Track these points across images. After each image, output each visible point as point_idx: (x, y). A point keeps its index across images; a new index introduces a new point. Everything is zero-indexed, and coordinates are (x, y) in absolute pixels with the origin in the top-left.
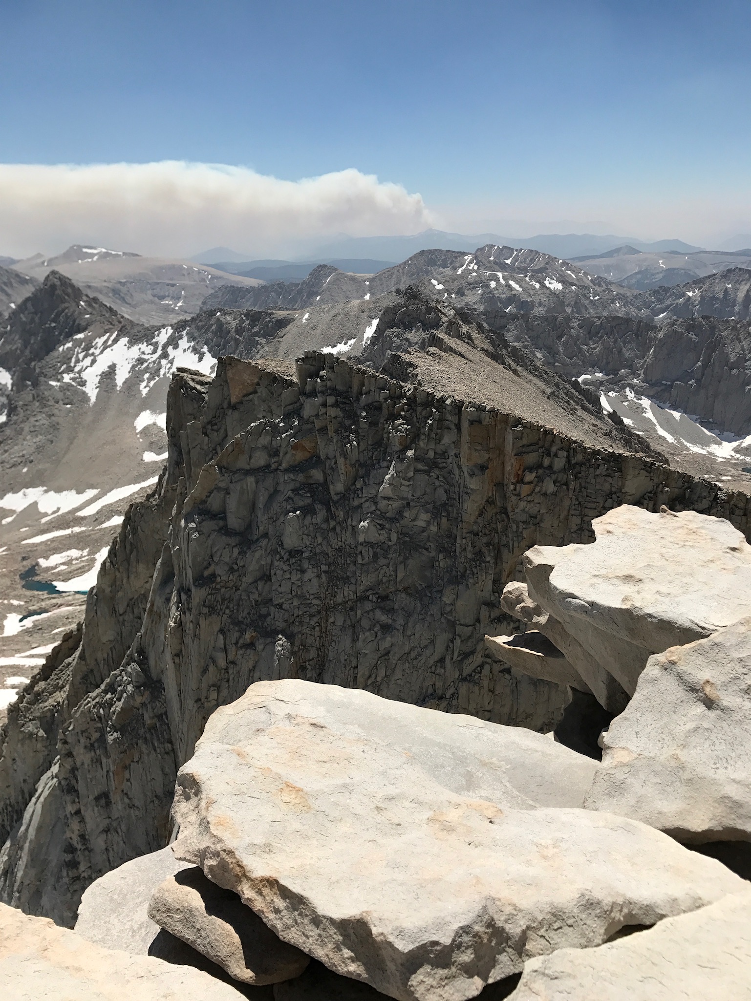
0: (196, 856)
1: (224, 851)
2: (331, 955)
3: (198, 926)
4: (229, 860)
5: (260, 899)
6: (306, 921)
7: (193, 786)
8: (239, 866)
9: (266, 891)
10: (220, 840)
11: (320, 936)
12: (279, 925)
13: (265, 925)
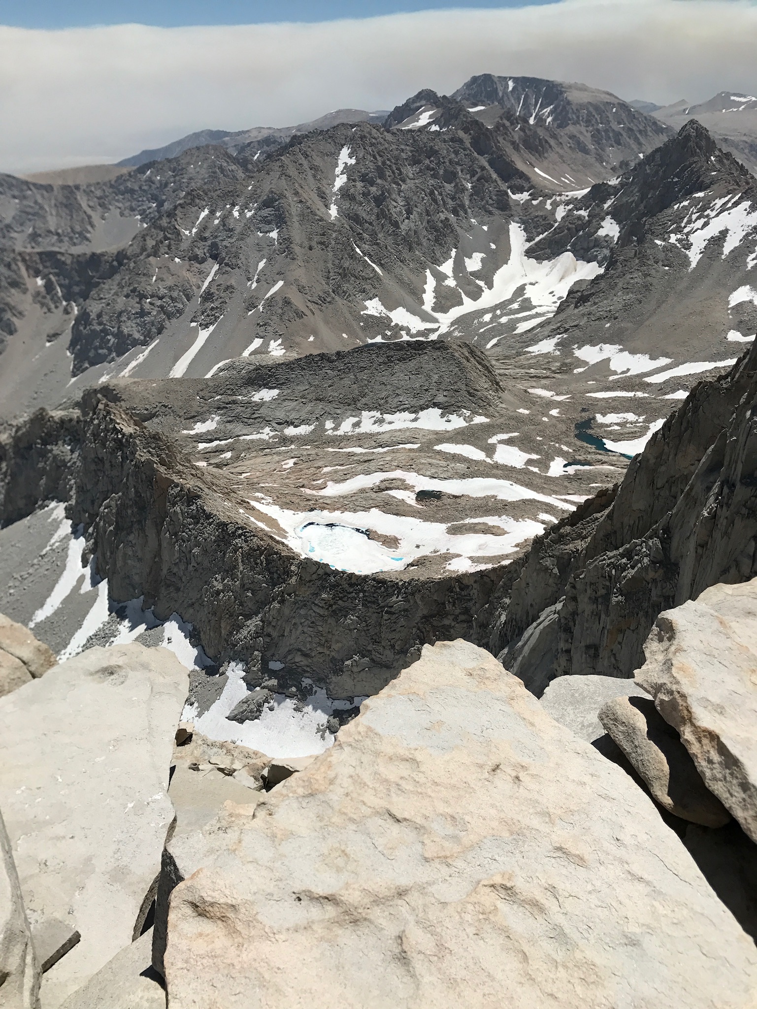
0: (652, 687)
1: (679, 692)
2: (750, 820)
3: (637, 743)
4: (680, 701)
5: (697, 745)
6: (735, 782)
7: (668, 631)
8: (688, 710)
9: (705, 741)
10: (678, 683)
11: (744, 800)
12: (708, 773)
13: (695, 768)
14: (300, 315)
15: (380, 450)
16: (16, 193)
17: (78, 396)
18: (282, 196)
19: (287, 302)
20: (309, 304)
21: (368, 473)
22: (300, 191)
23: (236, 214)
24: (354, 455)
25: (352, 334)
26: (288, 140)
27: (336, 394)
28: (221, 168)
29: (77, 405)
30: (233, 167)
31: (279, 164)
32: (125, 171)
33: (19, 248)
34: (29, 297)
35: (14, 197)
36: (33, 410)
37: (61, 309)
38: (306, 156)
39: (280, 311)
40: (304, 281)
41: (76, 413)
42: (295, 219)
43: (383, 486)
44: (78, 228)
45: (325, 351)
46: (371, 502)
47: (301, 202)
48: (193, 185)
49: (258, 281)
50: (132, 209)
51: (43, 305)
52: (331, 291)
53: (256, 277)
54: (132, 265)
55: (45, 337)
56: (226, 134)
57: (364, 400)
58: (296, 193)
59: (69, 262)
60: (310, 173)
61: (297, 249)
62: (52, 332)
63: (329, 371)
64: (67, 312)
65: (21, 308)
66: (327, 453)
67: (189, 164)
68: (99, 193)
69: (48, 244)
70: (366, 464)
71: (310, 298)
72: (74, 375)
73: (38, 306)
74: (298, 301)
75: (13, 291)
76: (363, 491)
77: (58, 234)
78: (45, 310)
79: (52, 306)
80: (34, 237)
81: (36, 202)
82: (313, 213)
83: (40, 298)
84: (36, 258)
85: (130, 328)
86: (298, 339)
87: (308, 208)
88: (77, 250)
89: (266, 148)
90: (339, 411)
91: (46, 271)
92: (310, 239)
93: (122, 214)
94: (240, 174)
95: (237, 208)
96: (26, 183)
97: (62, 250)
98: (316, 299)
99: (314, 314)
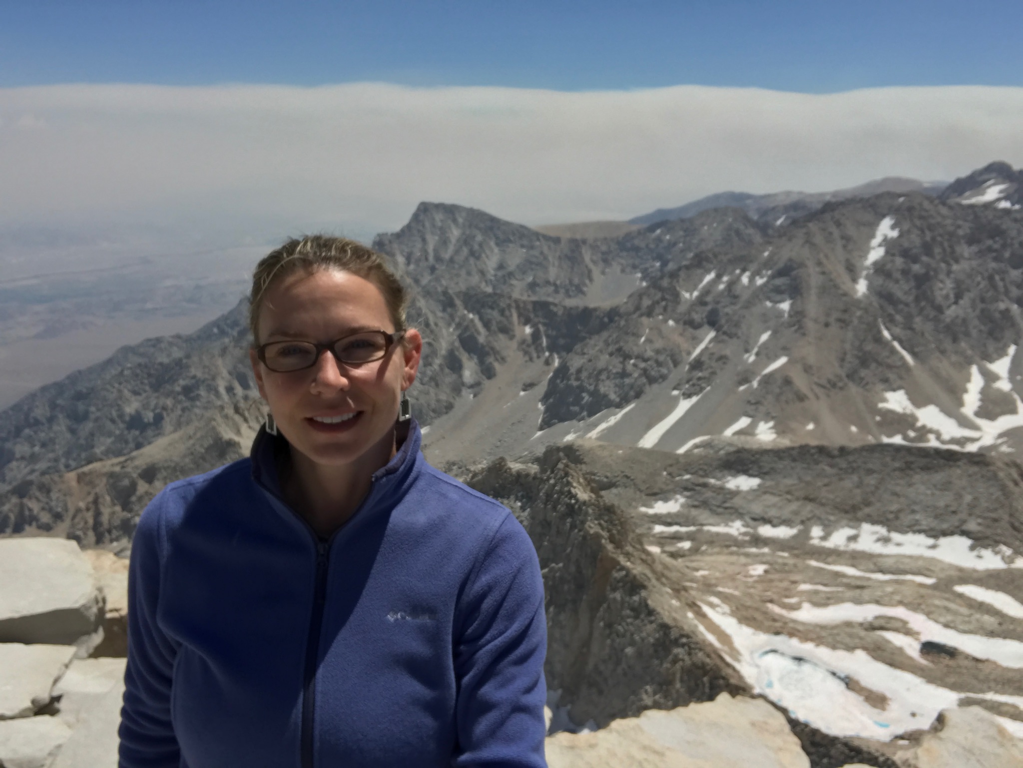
14: (801, 398)
15: (880, 577)
16: (525, 242)
17: (540, 451)
18: (802, 265)
19: (788, 382)
20: (815, 387)
21: (858, 602)
22: (825, 261)
23: (745, 280)
24: (844, 575)
25: (864, 428)
26: (819, 206)
27: (831, 496)
28: (738, 233)
29: (537, 460)
30: (751, 231)
31: (804, 230)
32: (635, 228)
33: (516, 295)
34: (514, 344)
35: (522, 246)
36: (493, 458)
37: (543, 359)
38: (838, 224)
39: (777, 390)
40: (812, 360)
41: (534, 469)
42: (813, 292)
43: (877, 623)
44: (576, 281)
45: (824, 443)
46: (857, 641)
47: (823, 273)
48: (703, 247)
49: (757, 354)
50: (634, 267)
51: (526, 353)
52: (844, 375)
53: (755, 350)
54: (623, 323)
55: (520, 386)
56: (749, 196)
57: (867, 510)
58: (819, 264)
59: (560, 313)
60: (840, 243)
61: (810, 325)
62: (529, 381)
63: (827, 468)
64: (548, 363)
65: (504, 353)
66: (808, 567)
67: (703, 225)
68: (604, 248)
69: (544, 294)
70: (858, 591)
71: (816, 380)
72: (541, 428)
73: (521, 354)
74: (801, 382)
75: (501, 336)
76: (848, 624)
77: (555, 285)
78: (527, 358)
79: (535, 355)
80: (533, 286)
81: (542, 253)
82: (836, 287)
83: (524, 346)
84: (530, 307)
85: (608, 388)
86: (794, 425)
87: (831, 280)
88: (570, 303)
89: (793, 214)
90: (832, 518)
91: (536, 320)
92: (828, 315)
93: (623, 271)
94: (758, 238)
95: (747, 274)
96: (537, 235)
97: (556, 301)
98: (823, 382)
99: (817, 397)
